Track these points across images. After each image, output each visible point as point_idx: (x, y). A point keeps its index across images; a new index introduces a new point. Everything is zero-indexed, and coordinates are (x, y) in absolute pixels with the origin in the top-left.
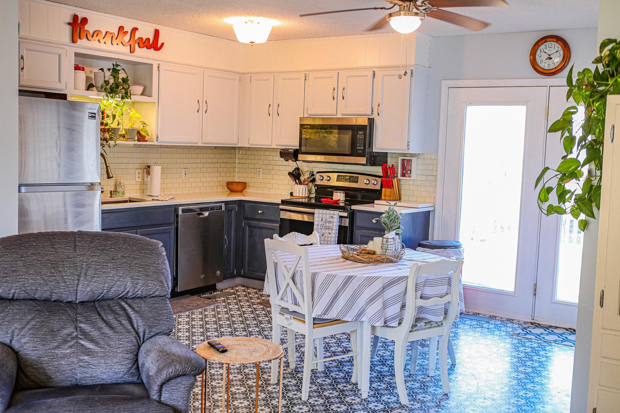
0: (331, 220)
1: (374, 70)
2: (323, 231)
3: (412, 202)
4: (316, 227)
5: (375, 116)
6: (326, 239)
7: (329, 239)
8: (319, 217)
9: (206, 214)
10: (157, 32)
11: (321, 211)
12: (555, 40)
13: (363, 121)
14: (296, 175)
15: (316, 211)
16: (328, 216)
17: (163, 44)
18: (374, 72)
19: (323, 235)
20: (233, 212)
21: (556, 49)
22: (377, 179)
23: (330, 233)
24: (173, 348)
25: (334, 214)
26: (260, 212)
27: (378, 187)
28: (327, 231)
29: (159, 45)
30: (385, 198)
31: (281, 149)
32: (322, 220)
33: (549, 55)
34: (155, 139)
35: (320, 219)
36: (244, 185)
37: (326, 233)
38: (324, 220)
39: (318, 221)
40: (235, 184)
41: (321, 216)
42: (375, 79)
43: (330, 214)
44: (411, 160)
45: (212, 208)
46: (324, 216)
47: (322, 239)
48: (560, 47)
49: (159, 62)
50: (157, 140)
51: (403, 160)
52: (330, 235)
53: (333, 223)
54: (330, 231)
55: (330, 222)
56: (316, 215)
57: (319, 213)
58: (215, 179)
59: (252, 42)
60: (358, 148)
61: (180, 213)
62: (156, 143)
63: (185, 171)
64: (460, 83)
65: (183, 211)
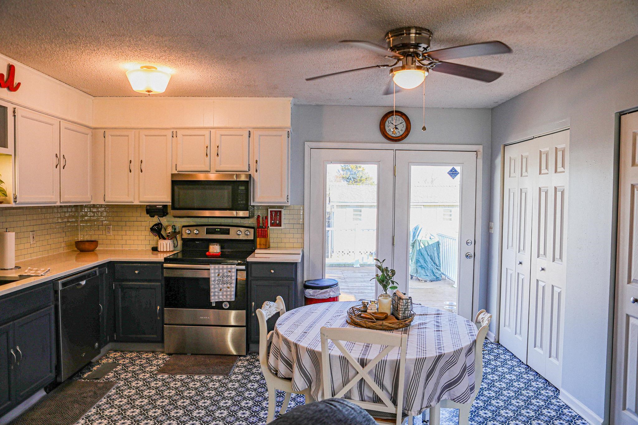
0: (229, 274)
1: (250, 130)
2: (221, 286)
3: (285, 248)
4: (213, 283)
5: (252, 172)
6: (225, 293)
7: (229, 293)
8: (215, 273)
9: (83, 283)
10: (11, 69)
11: (217, 266)
12: (400, 115)
13: (243, 178)
15: (212, 267)
16: (225, 271)
17: (19, 84)
18: (250, 131)
19: (221, 290)
20: (104, 275)
21: (401, 121)
22: (249, 229)
23: (228, 288)
25: (231, 269)
26: (136, 272)
27: (251, 237)
28: (225, 286)
29: (15, 85)
30: (260, 247)
31: (147, 206)
32: (219, 275)
33: (395, 126)
34: (12, 200)
35: (217, 275)
37: (224, 288)
38: (221, 275)
39: (215, 277)
41: (217, 271)
42: (250, 138)
43: (227, 269)
44: (280, 212)
45: (88, 276)
46: (221, 271)
47: (221, 294)
48: (403, 120)
49: (15, 106)
50: (15, 202)
51: (271, 211)
52: (229, 290)
53: (231, 277)
54: (229, 286)
55: (228, 276)
56: (212, 271)
57: (215, 269)
58: (61, 239)
59: (149, 91)
60: (239, 202)
61: (60, 288)
62: (13, 205)
63: (33, 234)
64: (322, 145)
65: (64, 284)
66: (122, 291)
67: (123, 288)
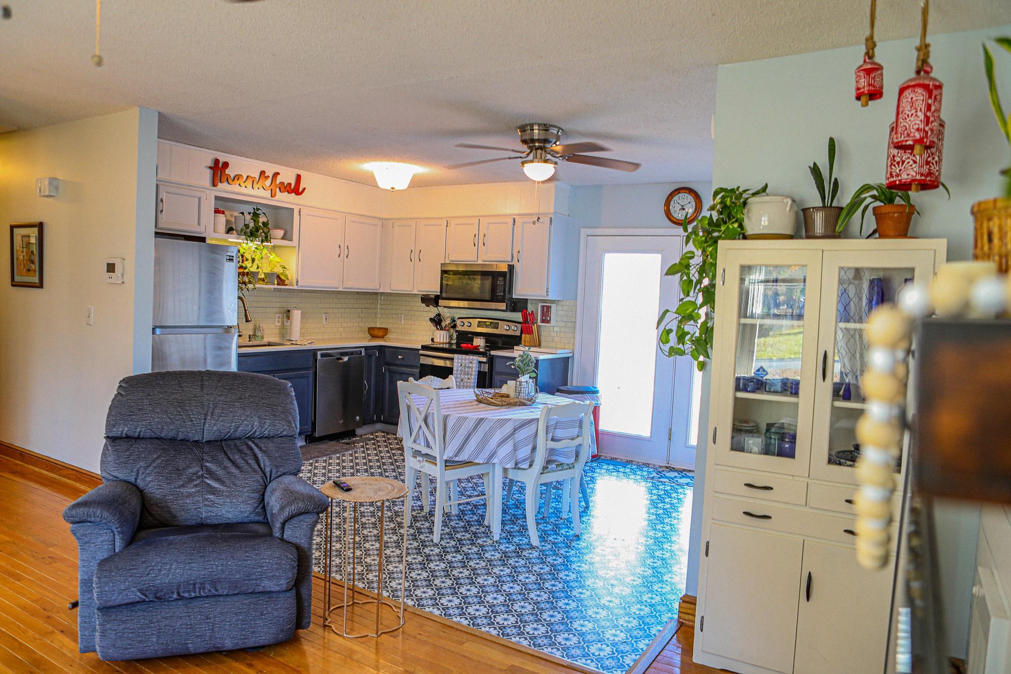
0: (471, 365)
1: (515, 217)
2: (462, 376)
3: (551, 348)
4: (455, 371)
5: (515, 262)
6: (465, 384)
7: (468, 384)
8: (458, 363)
9: (346, 359)
10: (299, 177)
11: (460, 356)
12: (688, 192)
13: (504, 268)
14: (437, 321)
15: (456, 356)
16: (467, 361)
17: (304, 189)
18: (514, 219)
19: (462, 380)
20: (373, 357)
21: (689, 200)
22: (517, 324)
23: (469, 379)
24: (298, 487)
25: (473, 360)
26: (400, 357)
27: (518, 333)
28: (466, 376)
29: (301, 190)
30: (525, 343)
31: (423, 295)
32: (461, 365)
33: (682, 206)
34: (295, 283)
35: (460, 365)
36: (385, 331)
37: (465, 378)
38: (463, 365)
39: (458, 366)
40: (376, 330)
41: (460, 361)
42: (515, 226)
43: (469, 359)
44: (551, 307)
45: (352, 353)
46: (463, 361)
47: (462, 384)
48: (692, 199)
49: (300, 207)
50: (297, 285)
51: (543, 307)
52: (469, 381)
53: (472, 368)
54: (469, 377)
55: (469, 367)
56: (455, 361)
57: (458, 359)
58: (356, 325)
59: (392, 188)
60: (497, 294)
61: (319, 357)
62: (295, 287)
63: (326, 316)
64: (599, 231)
65: (322, 355)
66: (389, 374)
67: (390, 372)
